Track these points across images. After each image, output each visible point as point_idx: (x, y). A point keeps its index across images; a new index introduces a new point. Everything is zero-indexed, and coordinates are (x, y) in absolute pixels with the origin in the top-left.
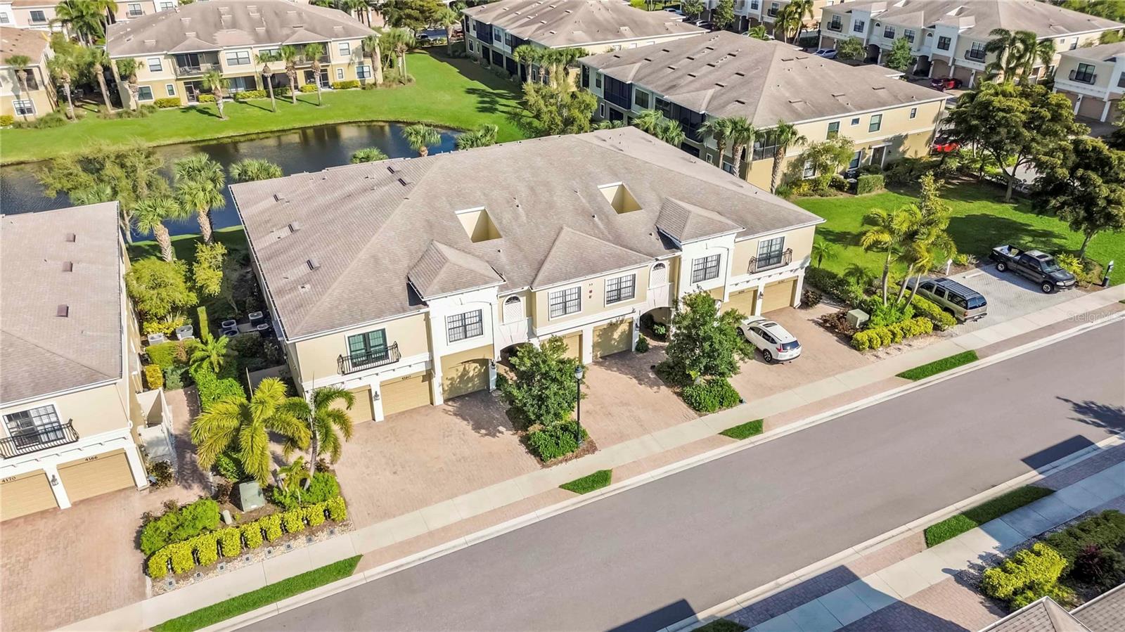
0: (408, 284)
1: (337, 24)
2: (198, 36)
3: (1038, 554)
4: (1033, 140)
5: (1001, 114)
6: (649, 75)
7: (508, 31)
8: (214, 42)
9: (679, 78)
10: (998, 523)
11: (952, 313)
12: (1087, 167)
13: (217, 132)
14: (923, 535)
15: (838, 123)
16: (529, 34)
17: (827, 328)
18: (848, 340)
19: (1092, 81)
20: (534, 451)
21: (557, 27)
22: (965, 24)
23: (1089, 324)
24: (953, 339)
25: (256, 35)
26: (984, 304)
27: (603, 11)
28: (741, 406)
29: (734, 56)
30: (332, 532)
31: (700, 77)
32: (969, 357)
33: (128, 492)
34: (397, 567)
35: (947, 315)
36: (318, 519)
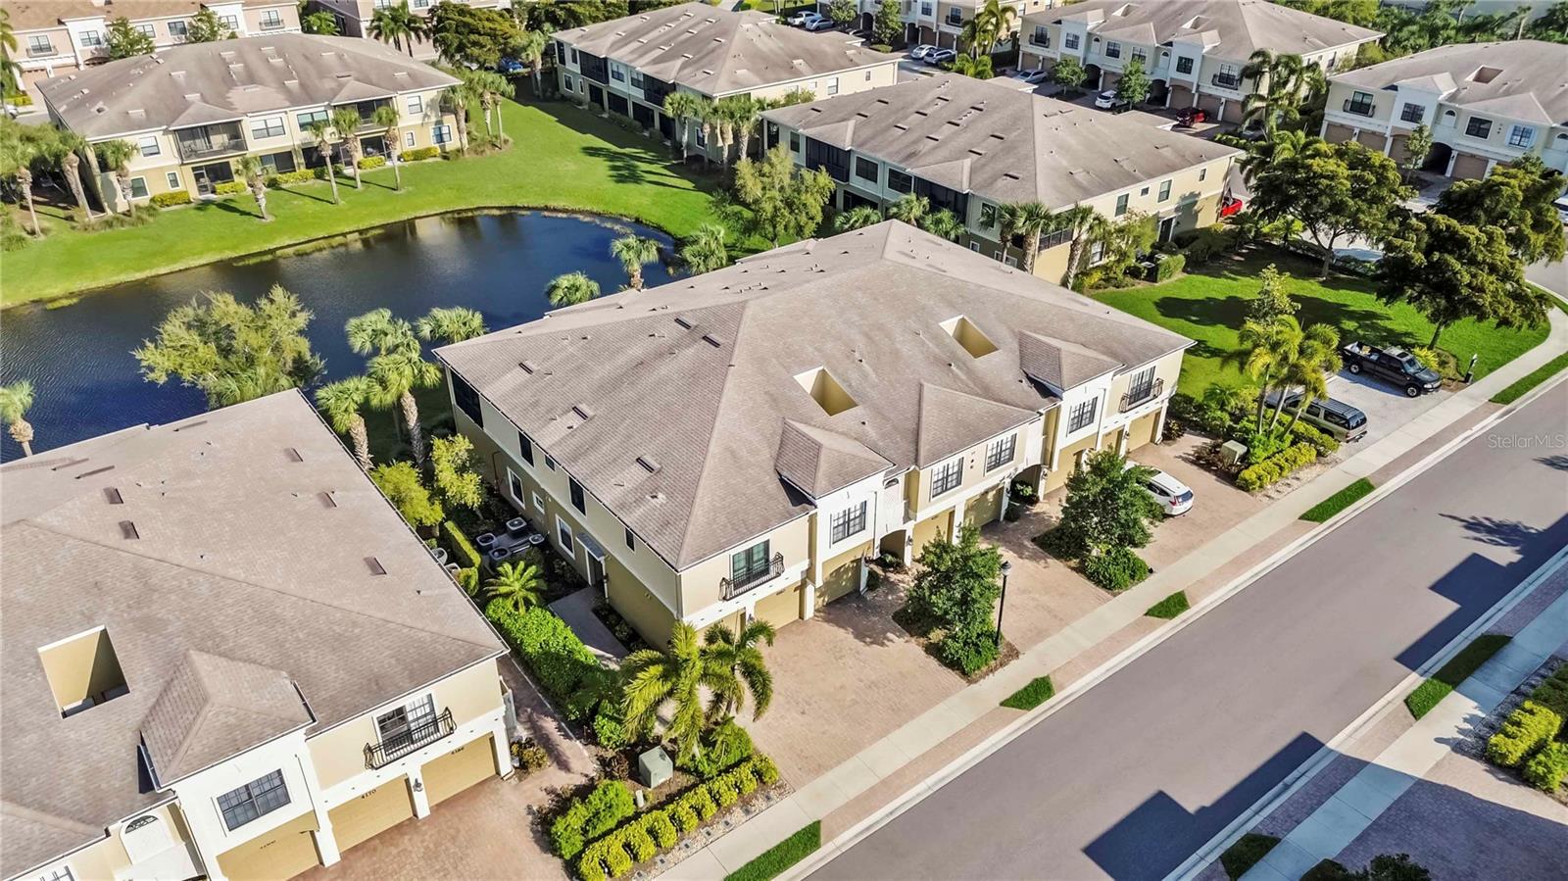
0: (782, 481)
1: (399, 69)
2: (204, 99)
3: (1531, 712)
4: (1359, 210)
5: (1325, 182)
6: (873, 137)
7: (638, 69)
8: (228, 106)
9: (915, 142)
10: (1472, 682)
11: (1331, 434)
12: (1442, 249)
13: (265, 241)
14: (1406, 707)
15: (1127, 196)
16: (674, 74)
17: (1201, 466)
18: (1231, 478)
19: (1370, 112)
20: (954, 664)
21: (710, 63)
22: (1209, 40)
23: (1468, 433)
24: (1340, 466)
25: (288, 92)
26: (1364, 420)
27: (764, 37)
28: (1152, 578)
29: (981, 110)
30: (768, 798)
31: (945, 142)
32: (1363, 487)
33: (492, 784)
34: (868, 829)
35: (1326, 436)
36: (751, 786)
